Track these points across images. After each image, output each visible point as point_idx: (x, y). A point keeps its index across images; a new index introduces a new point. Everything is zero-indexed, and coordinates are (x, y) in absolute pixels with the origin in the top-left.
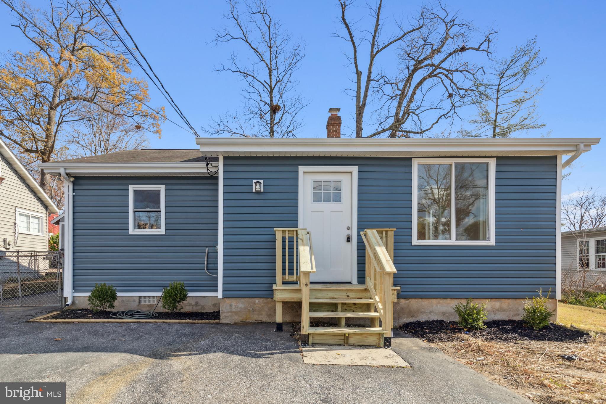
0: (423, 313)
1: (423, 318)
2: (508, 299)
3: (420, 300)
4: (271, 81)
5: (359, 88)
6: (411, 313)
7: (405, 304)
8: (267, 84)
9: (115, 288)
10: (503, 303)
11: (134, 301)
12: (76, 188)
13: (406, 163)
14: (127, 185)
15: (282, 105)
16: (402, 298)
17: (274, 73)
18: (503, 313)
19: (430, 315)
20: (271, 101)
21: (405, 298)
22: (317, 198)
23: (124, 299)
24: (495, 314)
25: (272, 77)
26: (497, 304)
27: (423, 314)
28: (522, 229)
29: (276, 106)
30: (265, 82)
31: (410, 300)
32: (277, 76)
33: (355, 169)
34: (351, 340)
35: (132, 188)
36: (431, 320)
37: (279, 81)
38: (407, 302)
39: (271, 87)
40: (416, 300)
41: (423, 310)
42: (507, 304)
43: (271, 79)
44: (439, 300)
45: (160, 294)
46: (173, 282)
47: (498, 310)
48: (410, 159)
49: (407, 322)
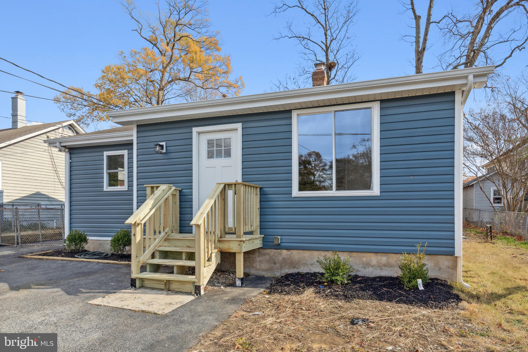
0: (305, 264)
1: (304, 270)
2: (396, 253)
3: (302, 251)
4: (326, 41)
5: (418, 32)
6: (293, 264)
7: (287, 255)
8: (324, 43)
9: (86, 233)
10: (391, 258)
11: (108, 244)
12: (73, 156)
13: (286, 115)
14: (103, 151)
15: (336, 62)
16: (285, 249)
17: (329, 32)
18: (390, 268)
19: (311, 267)
20: (327, 59)
21: (287, 249)
22: (210, 155)
23: (101, 242)
24: (381, 269)
25: (328, 37)
26: (384, 259)
27: (304, 266)
28: (412, 177)
29: (330, 64)
30: (322, 42)
31: (292, 251)
32: (331, 35)
33: (239, 126)
34: (173, 286)
35: (106, 153)
36: (312, 272)
37: (333, 39)
38: (289, 253)
39: (326, 46)
40: (298, 251)
41: (304, 262)
42: (395, 259)
43: (326, 38)
44: (321, 252)
45: (110, 239)
46: (120, 229)
47: (385, 266)
48: (290, 111)
49: (289, 273)
